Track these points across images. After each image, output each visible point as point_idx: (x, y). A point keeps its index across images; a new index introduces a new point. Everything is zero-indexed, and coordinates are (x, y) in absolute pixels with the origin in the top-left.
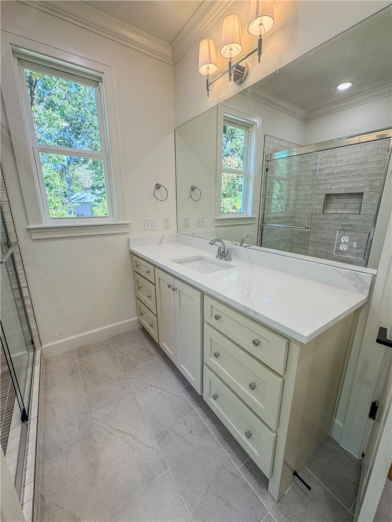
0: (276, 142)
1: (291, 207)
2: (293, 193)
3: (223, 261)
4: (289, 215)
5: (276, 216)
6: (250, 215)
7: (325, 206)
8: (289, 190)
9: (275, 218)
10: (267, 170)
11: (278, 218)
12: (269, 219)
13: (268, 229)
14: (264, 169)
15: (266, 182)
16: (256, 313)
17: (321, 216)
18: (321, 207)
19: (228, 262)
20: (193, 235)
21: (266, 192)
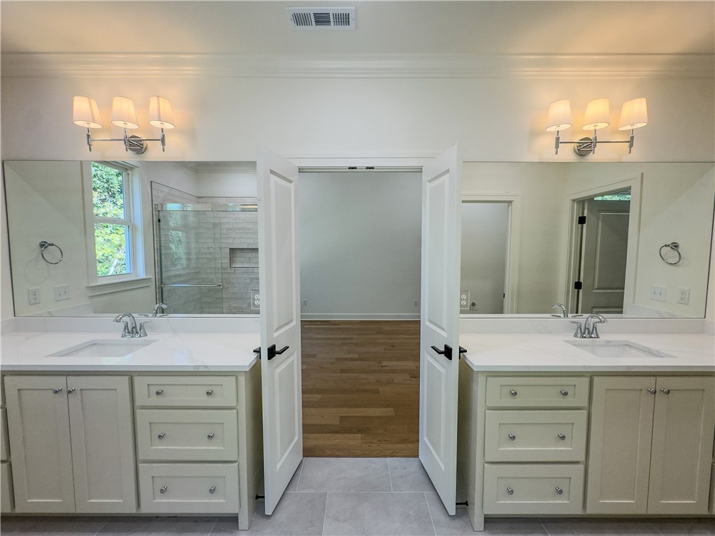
0: (167, 190)
1: (193, 261)
2: (193, 245)
3: (137, 339)
4: (192, 271)
5: (178, 273)
6: (142, 275)
7: (231, 260)
8: (188, 243)
9: (176, 276)
10: (159, 221)
11: (180, 276)
12: (169, 278)
13: (169, 290)
14: (154, 220)
15: (160, 234)
16: (206, 367)
17: (229, 271)
18: (227, 261)
19: (143, 338)
20: (50, 315)
21: (160, 246)
